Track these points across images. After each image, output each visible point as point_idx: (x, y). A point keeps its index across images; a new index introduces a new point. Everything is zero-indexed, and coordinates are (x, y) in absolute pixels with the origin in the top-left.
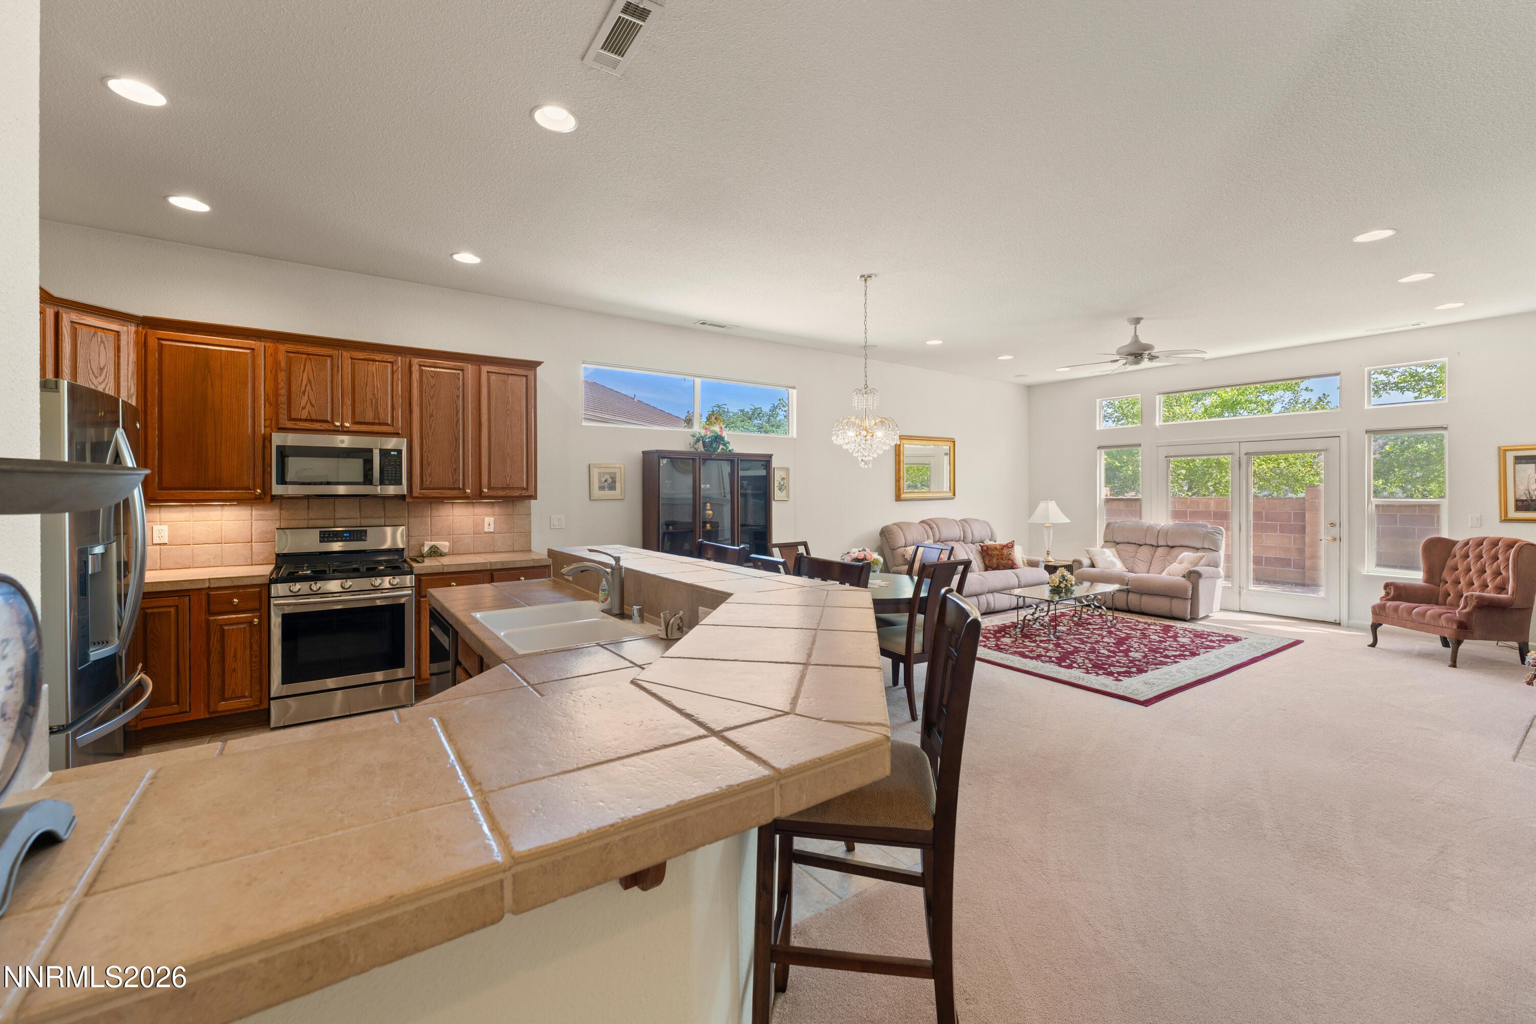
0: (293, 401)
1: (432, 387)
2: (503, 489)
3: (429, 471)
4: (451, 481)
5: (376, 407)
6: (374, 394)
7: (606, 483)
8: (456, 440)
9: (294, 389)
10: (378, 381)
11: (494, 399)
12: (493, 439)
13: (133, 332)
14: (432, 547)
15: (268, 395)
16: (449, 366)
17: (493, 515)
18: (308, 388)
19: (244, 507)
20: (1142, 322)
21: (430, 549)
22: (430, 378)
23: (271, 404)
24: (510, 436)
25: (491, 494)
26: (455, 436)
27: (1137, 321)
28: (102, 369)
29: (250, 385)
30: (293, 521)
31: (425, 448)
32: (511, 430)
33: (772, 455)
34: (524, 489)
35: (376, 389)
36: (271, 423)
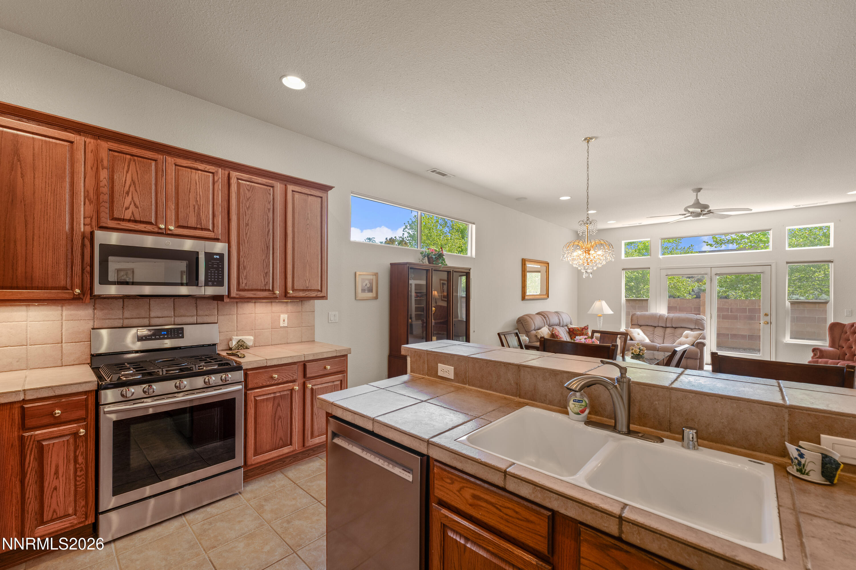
0: (115, 200)
1: (248, 199)
2: (303, 290)
3: (245, 274)
4: (263, 284)
5: (199, 214)
6: (197, 201)
7: (366, 287)
8: (267, 247)
9: (116, 188)
10: (201, 189)
11: (297, 214)
12: (296, 248)
14: (239, 341)
15: (88, 192)
16: (262, 182)
17: (287, 312)
18: (132, 189)
19: (54, 307)
20: (702, 191)
21: (238, 343)
22: (247, 191)
23: (91, 202)
24: (309, 246)
25: (294, 295)
26: (266, 244)
27: (699, 190)
29: (68, 180)
30: (107, 321)
31: (241, 254)
32: (310, 242)
33: (471, 268)
34: (318, 291)
35: (198, 196)
36: (91, 221)
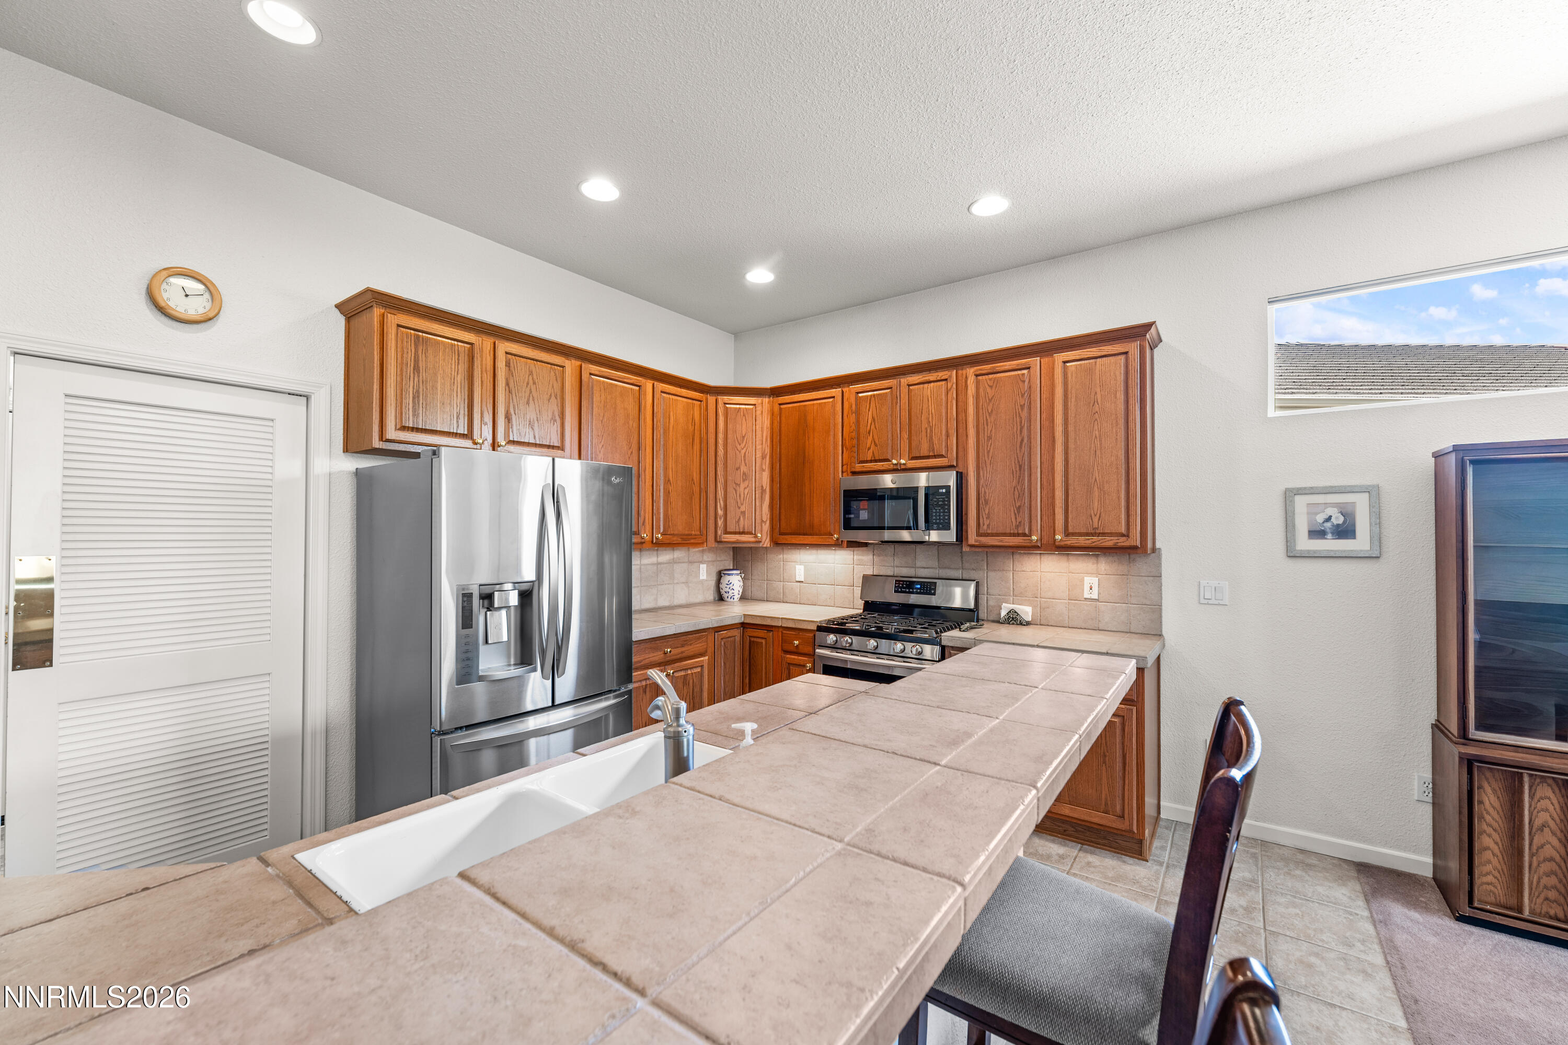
0: (861, 443)
1: (990, 400)
2: (1087, 534)
3: (987, 512)
4: (1014, 525)
5: (931, 437)
6: (929, 422)
8: (1020, 466)
9: (861, 430)
10: (933, 406)
11: (1073, 400)
12: (1071, 461)
13: (767, 403)
14: (1010, 612)
15: (844, 440)
16: (1010, 368)
17: (1097, 574)
18: (873, 427)
21: (1008, 614)
22: (989, 390)
23: (846, 449)
24: (1098, 452)
25: (1069, 543)
26: (1019, 462)
28: (743, 437)
29: (832, 433)
30: (882, 568)
31: (982, 482)
32: (1101, 444)
34: (1123, 535)
35: (931, 415)
36: (847, 468)
